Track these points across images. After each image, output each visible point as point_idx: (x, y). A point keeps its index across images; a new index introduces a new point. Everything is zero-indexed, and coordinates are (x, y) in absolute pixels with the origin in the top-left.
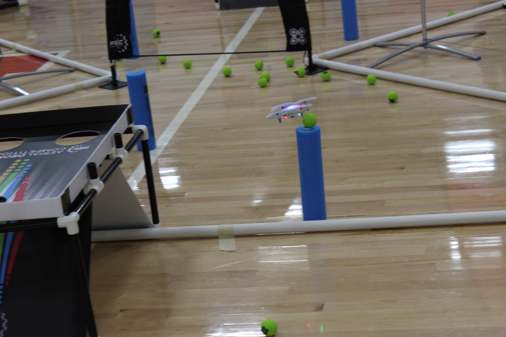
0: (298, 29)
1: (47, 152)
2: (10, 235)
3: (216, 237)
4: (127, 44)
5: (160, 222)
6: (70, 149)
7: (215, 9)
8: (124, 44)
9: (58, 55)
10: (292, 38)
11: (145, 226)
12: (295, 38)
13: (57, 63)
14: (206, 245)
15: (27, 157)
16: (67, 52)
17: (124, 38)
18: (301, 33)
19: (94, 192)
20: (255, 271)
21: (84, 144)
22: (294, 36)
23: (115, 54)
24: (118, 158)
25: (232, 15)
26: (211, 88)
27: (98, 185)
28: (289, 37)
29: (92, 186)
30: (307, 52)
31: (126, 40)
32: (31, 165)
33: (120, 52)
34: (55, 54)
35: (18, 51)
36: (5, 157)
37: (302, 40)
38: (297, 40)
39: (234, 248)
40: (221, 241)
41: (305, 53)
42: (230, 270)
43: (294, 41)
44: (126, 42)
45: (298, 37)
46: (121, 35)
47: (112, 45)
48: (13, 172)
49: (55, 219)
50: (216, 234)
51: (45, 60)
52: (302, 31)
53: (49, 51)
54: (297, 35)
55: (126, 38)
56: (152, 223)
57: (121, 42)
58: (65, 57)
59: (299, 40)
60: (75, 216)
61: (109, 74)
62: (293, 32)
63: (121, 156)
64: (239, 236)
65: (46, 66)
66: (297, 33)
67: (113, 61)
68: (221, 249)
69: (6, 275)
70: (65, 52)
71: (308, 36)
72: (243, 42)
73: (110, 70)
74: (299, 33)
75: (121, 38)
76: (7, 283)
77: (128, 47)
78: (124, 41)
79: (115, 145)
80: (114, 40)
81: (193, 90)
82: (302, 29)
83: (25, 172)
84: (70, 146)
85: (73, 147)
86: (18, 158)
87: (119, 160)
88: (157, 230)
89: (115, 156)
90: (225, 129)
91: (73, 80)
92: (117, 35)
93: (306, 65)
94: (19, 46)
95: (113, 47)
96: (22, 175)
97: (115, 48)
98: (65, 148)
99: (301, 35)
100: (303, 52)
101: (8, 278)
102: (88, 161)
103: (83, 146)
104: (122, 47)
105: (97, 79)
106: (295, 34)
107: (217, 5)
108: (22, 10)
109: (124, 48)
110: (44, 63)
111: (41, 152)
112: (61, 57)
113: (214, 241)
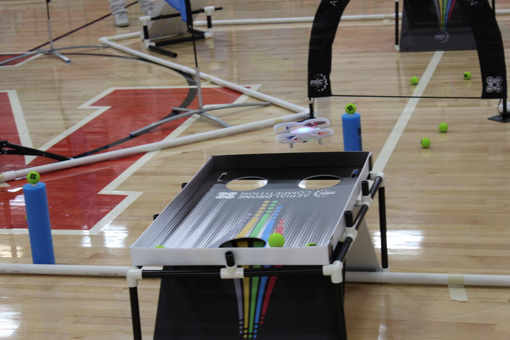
0: (495, 78)
1: (292, 194)
2: (264, 279)
3: (446, 286)
4: (327, 84)
5: (389, 267)
6: (316, 193)
7: (395, 51)
8: (324, 84)
9: (251, 88)
10: (488, 86)
11: (373, 270)
12: (491, 86)
13: (251, 97)
14: (437, 293)
15: (274, 198)
16: (259, 86)
17: (324, 78)
18: (498, 82)
19: (349, 240)
20: (494, 325)
21: (329, 189)
22: (491, 84)
23: (314, 92)
24: (364, 205)
25: (413, 58)
26: (406, 130)
27: (352, 233)
28: (485, 85)
29: (347, 234)
30: (502, 100)
31: (326, 80)
32: (281, 208)
33: (319, 90)
34: (249, 88)
35: (212, 83)
36: (253, 197)
37: (498, 89)
38: (493, 88)
39: (465, 299)
40: (451, 290)
41: (500, 101)
42: (467, 322)
43: (490, 89)
44: (325, 82)
45: (495, 85)
46: (321, 75)
47: (312, 84)
48: (265, 213)
49: (320, 267)
50: (446, 283)
51: (240, 93)
52: (499, 80)
53: (243, 84)
54: (493, 83)
55: (326, 78)
56: (381, 267)
57: (321, 81)
58: (259, 91)
59: (494, 88)
60: (338, 264)
61: (307, 111)
62: (490, 80)
63: (366, 203)
64: (468, 286)
65: (241, 100)
66: (494, 82)
67: (312, 99)
68: (452, 299)
69: (261, 315)
70: (258, 86)
71: (504, 84)
72: (430, 86)
73: (308, 106)
74: (496, 81)
75: (322, 78)
76: (262, 323)
77: (327, 86)
78: (324, 80)
79: (361, 193)
80: (315, 79)
81: (390, 131)
82: (499, 78)
83: (277, 214)
84: (316, 191)
85: (318, 192)
86: (265, 199)
87: (365, 207)
88: (385, 274)
89: (361, 204)
90: (430, 173)
91: (270, 114)
92: (318, 75)
93: (500, 113)
94: (214, 78)
95: (312, 86)
96: (275, 218)
97: (316, 87)
98: (310, 192)
99: (498, 83)
100: (499, 100)
101: (263, 318)
102: (345, 210)
103: (328, 191)
104: (322, 87)
105: (295, 115)
106: (492, 82)
107: (397, 48)
108: (207, 43)
109: (323, 88)
110: (239, 96)
111: (287, 194)
112: (254, 90)
113: (444, 289)
